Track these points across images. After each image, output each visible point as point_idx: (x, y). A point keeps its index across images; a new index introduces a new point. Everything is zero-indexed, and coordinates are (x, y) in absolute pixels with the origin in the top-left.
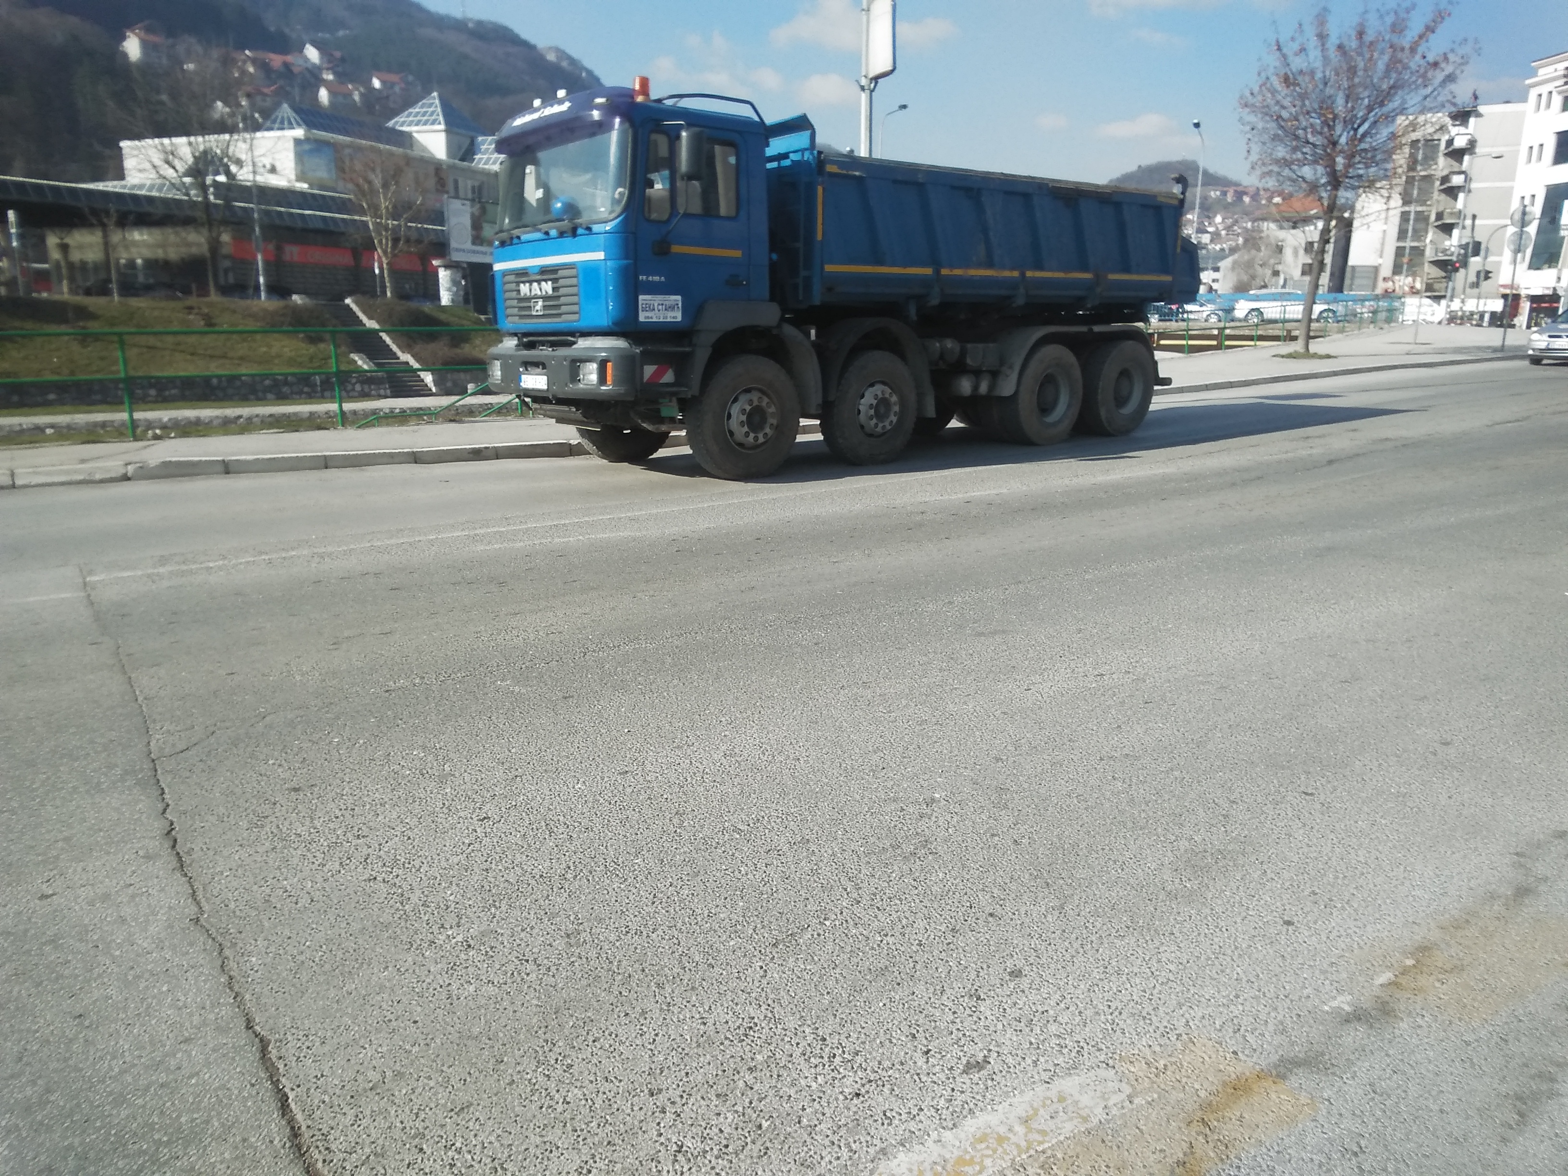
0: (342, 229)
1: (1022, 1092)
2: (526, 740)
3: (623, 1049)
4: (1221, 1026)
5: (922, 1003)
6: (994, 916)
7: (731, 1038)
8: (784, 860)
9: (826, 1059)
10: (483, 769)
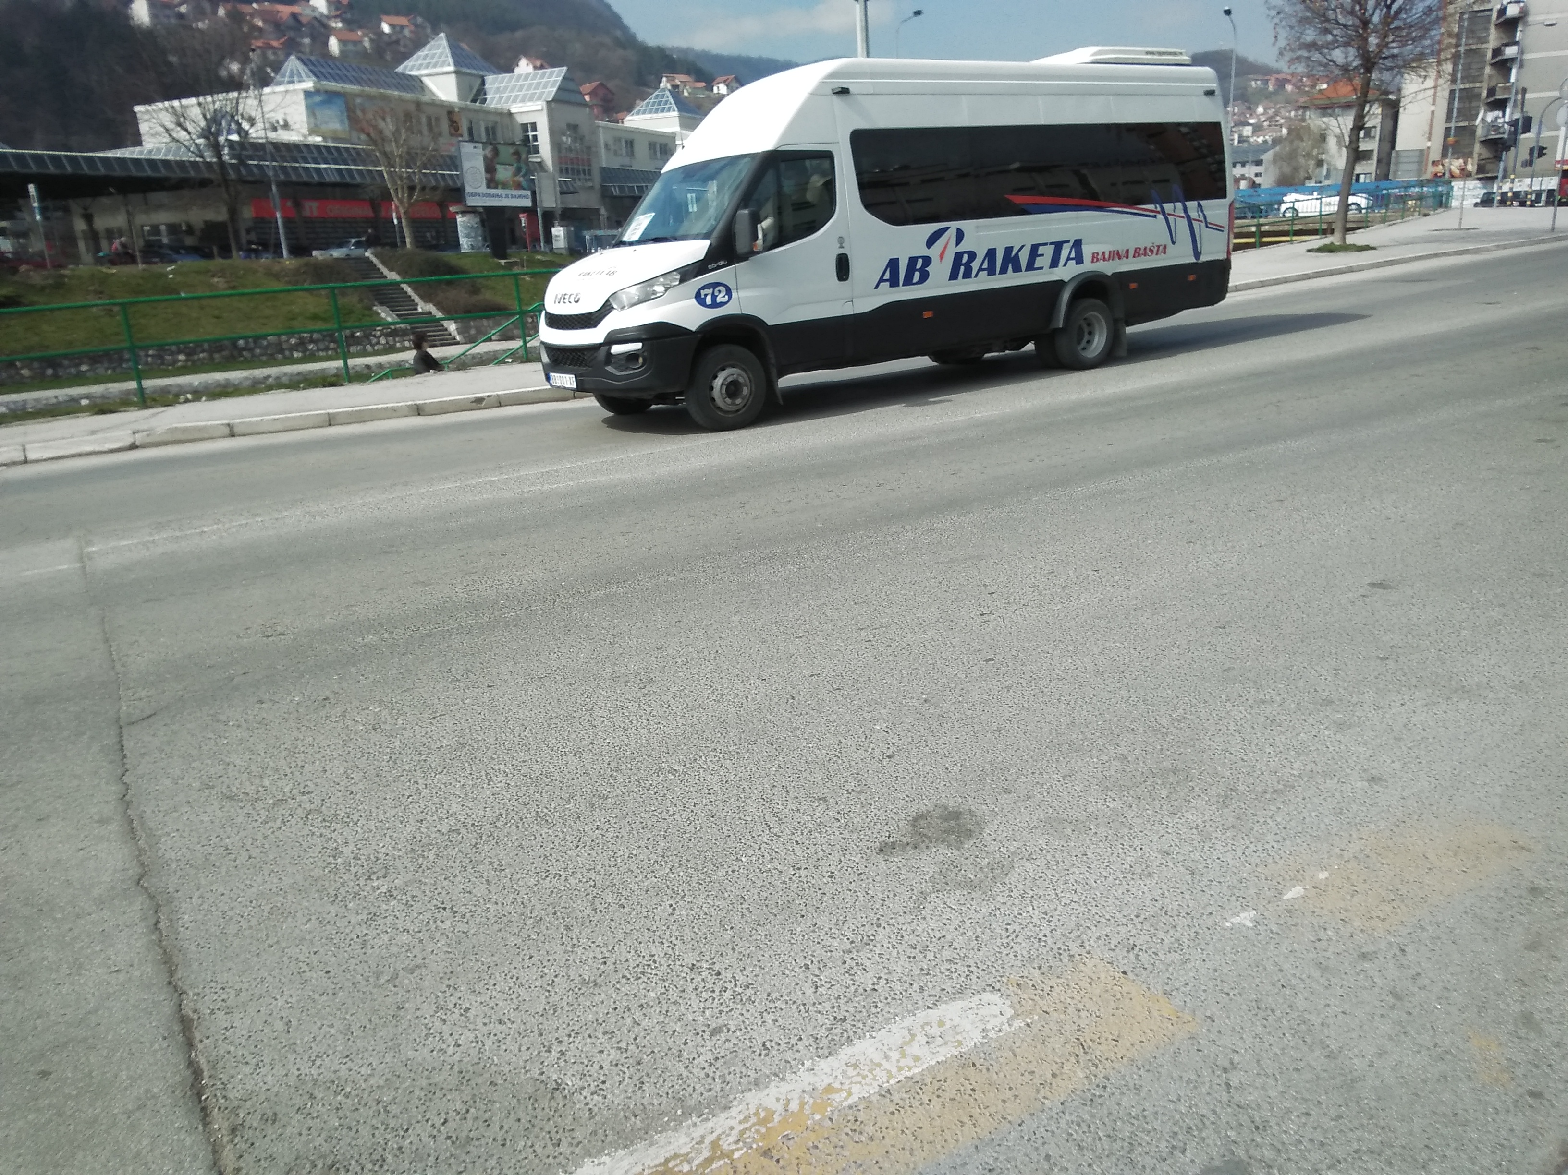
0: (359, 180)
1: (903, 1017)
2: (481, 691)
3: (522, 991)
4: (1115, 946)
5: (822, 934)
6: (911, 845)
7: (629, 976)
8: (713, 799)
9: (717, 993)
10: (434, 721)
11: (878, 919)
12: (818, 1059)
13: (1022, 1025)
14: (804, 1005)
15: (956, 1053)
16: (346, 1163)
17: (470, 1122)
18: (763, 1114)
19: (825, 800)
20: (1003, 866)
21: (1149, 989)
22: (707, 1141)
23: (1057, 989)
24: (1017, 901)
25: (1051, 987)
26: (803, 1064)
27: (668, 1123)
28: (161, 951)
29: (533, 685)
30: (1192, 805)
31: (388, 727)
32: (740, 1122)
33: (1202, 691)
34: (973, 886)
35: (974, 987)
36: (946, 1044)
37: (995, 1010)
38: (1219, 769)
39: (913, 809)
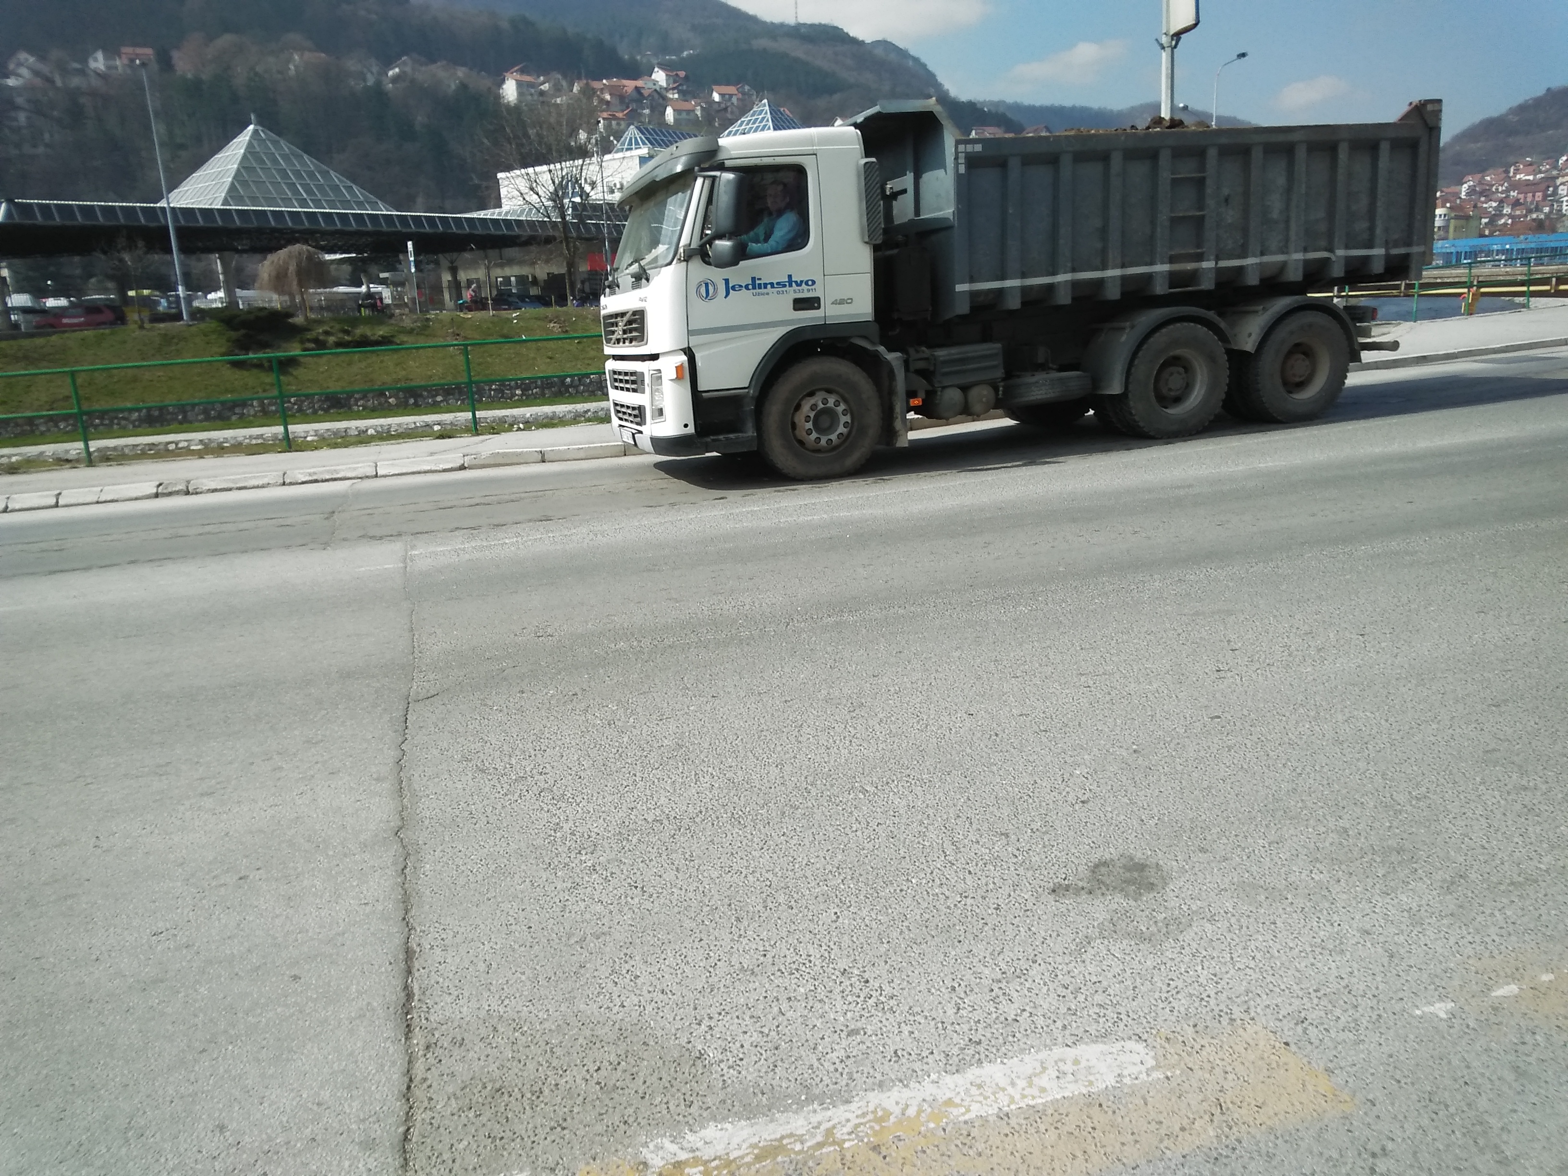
1: (1039, 1050)
2: (706, 699)
3: (687, 969)
4: (1284, 1017)
5: (976, 960)
6: (1086, 890)
7: (784, 970)
8: (896, 820)
9: (862, 999)
10: (660, 723)
11: (1036, 955)
12: (944, 1074)
13: (1162, 1076)
14: (943, 1023)
15: (1085, 1092)
16: (510, 1090)
17: (619, 1073)
18: (880, 1113)
19: (1007, 836)
20: (1180, 923)
21: (1309, 1063)
22: (822, 1128)
23: (1208, 1049)
24: (1187, 959)
25: (1202, 1046)
26: (929, 1076)
27: (790, 1105)
28: (403, 892)
29: (753, 699)
30: (1410, 887)
31: (620, 724)
32: (857, 1117)
33: (1455, 771)
34: (1142, 938)
35: (1119, 1034)
36: (1076, 1081)
37: (1137, 1059)
38: (1452, 853)
39: (1095, 857)
